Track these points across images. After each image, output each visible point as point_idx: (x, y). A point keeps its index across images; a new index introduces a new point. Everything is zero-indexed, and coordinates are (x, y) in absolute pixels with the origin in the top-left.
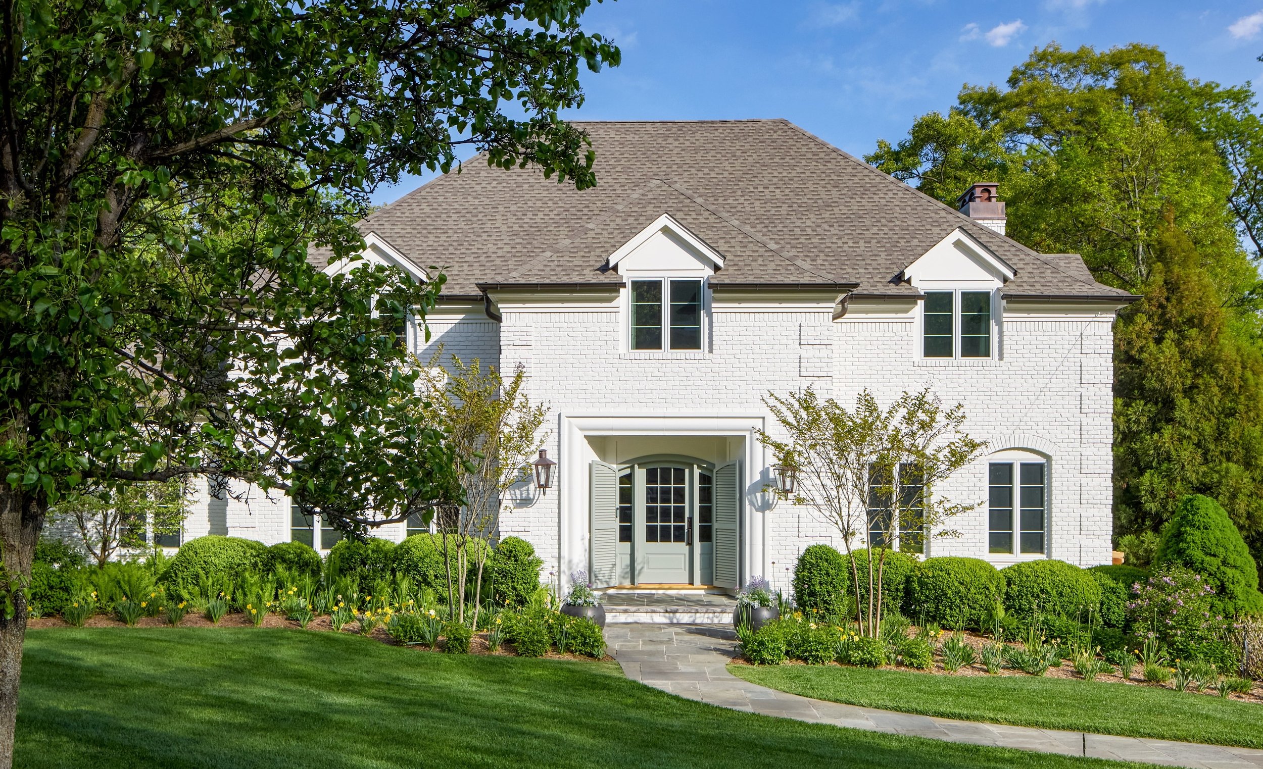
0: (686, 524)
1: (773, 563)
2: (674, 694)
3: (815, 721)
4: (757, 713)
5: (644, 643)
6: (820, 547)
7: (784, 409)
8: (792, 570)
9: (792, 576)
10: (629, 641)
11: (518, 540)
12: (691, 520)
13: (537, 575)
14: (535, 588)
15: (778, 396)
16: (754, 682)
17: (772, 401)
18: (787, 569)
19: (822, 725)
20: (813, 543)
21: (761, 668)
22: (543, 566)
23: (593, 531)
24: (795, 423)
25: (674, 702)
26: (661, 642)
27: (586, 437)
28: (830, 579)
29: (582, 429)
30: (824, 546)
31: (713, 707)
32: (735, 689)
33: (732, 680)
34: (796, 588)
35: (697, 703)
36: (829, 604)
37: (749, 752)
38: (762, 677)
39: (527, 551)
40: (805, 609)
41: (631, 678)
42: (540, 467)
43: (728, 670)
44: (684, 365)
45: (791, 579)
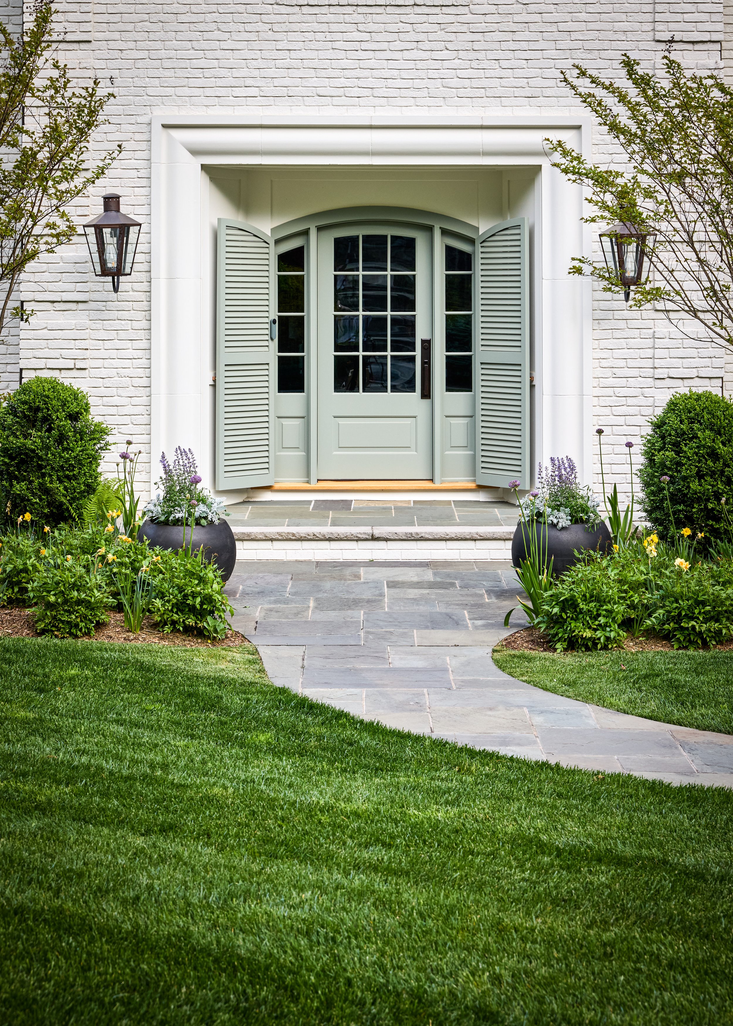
0: (418, 353)
1: (600, 432)
2: (367, 718)
3: (685, 781)
4: (553, 762)
5: (320, 606)
6: (699, 398)
7: (610, 101)
8: (639, 449)
9: (640, 460)
10: (286, 602)
11: (54, 385)
12: (427, 345)
13: (94, 459)
14: (91, 489)
15: (594, 73)
16: (553, 690)
17: (584, 85)
18: (629, 445)
19: (701, 790)
20: (683, 389)
21: (570, 659)
22: (110, 439)
23: (221, 368)
24: (634, 128)
25: (366, 740)
26: (356, 603)
27: (204, 167)
28: (719, 465)
29: (195, 152)
30: (708, 396)
31: (454, 748)
32: (508, 706)
33: (504, 685)
34: (647, 485)
35: (418, 739)
36: (718, 519)
37: (521, 866)
38: (571, 677)
39: (74, 408)
40: (666, 528)
41: (278, 683)
42: (107, 231)
43: (496, 662)
44: (413, 18)
45: (636, 467)
